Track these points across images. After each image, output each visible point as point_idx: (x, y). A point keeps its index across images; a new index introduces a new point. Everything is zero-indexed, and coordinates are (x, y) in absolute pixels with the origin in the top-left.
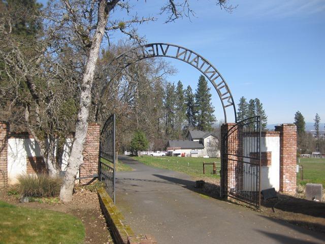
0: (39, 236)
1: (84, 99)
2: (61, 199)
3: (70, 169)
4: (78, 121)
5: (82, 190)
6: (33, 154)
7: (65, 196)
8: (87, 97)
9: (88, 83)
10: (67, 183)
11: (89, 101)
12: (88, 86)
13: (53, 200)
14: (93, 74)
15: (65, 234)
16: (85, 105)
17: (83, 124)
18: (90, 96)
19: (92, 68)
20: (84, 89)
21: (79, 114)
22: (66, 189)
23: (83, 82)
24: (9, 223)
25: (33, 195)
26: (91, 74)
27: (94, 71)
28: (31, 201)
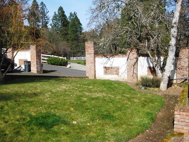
0: (139, 102)
1: (173, 33)
2: (161, 89)
3: (166, 72)
4: (170, 45)
5: (175, 86)
6: (151, 66)
7: (162, 87)
8: (174, 32)
9: (175, 23)
10: (164, 80)
11: (175, 34)
12: (175, 25)
13: (156, 89)
14: (178, 18)
15: (152, 104)
16: (173, 36)
17: (172, 47)
18: (176, 31)
19: (177, 14)
20: (173, 27)
21: (170, 42)
22: (163, 83)
23: (172, 23)
24: (128, 96)
25: (147, 86)
26: (177, 18)
27: (179, 16)
28: (145, 89)
